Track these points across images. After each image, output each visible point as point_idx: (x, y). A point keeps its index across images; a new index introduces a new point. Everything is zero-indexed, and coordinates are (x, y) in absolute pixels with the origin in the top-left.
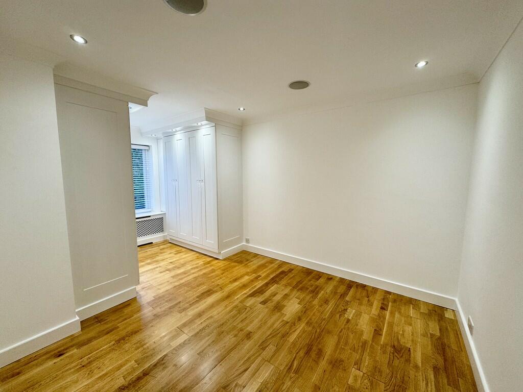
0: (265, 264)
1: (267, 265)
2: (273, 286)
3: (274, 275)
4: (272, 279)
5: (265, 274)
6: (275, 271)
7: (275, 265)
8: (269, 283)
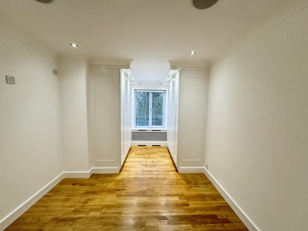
0: (207, 196)
1: (207, 198)
2: (186, 224)
3: (202, 213)
4: (195, 216)
5: (195, 206)
6: (207, 211)
7: (214, 204)
8: (187, 218)
